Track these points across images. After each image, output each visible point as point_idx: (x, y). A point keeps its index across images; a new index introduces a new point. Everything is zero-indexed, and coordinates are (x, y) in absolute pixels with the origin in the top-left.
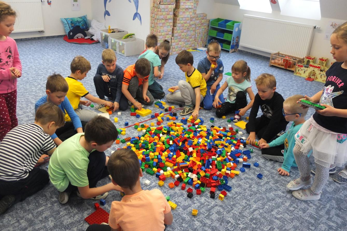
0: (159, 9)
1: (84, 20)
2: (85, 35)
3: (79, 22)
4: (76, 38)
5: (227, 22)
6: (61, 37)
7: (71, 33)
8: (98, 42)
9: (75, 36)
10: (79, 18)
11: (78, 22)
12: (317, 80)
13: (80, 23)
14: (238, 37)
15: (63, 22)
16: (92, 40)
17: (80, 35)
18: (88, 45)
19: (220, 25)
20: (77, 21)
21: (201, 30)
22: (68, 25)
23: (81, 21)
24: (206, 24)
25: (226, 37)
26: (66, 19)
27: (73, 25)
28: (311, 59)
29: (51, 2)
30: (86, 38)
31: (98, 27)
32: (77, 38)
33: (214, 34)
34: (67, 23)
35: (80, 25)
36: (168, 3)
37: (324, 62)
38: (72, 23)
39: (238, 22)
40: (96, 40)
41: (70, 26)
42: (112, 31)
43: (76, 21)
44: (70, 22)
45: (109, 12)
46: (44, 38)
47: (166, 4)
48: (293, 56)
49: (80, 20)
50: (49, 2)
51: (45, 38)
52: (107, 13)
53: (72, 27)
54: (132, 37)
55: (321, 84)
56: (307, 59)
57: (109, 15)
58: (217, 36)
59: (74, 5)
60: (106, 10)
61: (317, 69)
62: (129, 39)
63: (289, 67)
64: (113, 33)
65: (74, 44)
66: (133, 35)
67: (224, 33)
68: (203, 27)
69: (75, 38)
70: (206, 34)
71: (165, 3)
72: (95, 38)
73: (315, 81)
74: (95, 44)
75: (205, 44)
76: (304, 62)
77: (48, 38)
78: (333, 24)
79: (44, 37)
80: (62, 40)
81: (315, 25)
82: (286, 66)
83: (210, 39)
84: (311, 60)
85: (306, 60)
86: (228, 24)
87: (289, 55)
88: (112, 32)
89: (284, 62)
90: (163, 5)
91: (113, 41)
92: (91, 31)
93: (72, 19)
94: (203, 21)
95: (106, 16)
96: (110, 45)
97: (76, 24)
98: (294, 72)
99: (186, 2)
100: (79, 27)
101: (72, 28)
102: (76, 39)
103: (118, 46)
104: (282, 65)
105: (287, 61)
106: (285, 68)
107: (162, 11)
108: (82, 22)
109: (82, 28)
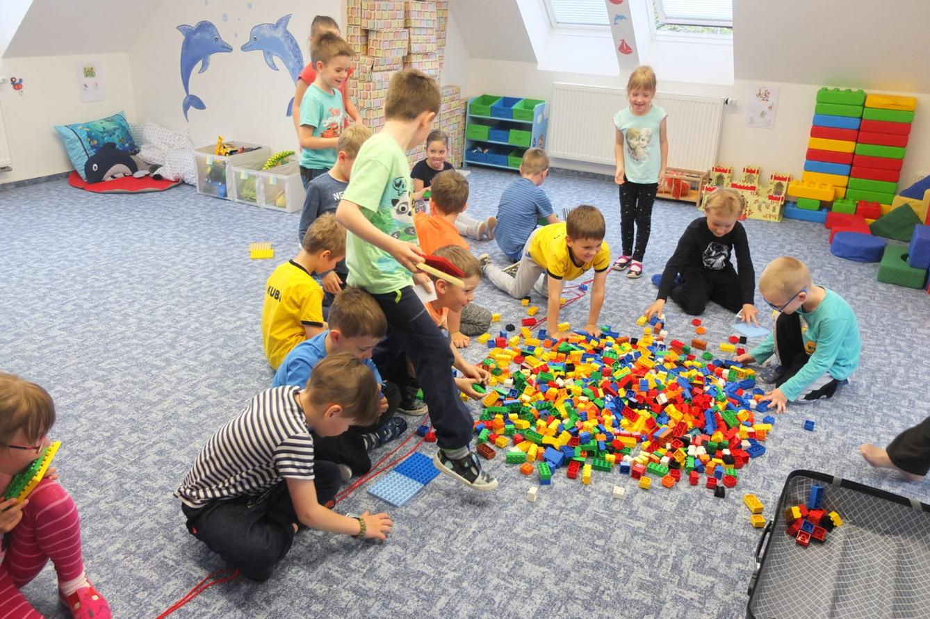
0: (371, 84)
1: (120, 125)
2: (134, 168)
3: (111, 133)
4: (110, 179)
5: (514, 103)
6: (58, 179)
7: (95, 165)
8: (180, 183)
9: (107, 174)
10: (106, 120)
11: (107, 132)
12: (751, 217)
13: (114, 134)
14: (543, 137)
15: (60, 137)
16: (159, 178)
17: (119, 170)
18: (158, 194)
19: (494, 111)
20: (105, 131)
21: (451, 127)
22: (79, 144)
23: (115, 129)
24: (460, 113)
25: (514, 138)
26: (72, 128)
27: (96, 142)
28: (725, 171)
29: (21, 80)
30: (137, 175)
31: (168, 142)
32: (113, 177)
33: (482, 133)
34: (77, 138)
35: (115, 139)
36: (388, 67)
37: (755, 175)
38: (90, 136)
39: (540, 102)
40: (172, 178)
41: (87, 145)
42: (229, 150)
43: (102, 130)
44: (84, 136)
45: (201, 99)
46: (9, 187)
47: (384, 71)
48: (683, 168)
49: (110, 126)
50: (17, 81)
51: (14, 186)
52: (194, 102)
53: (93, 147)
54: (287, 162)
55: (765, 223)
56: (718, 174)
57: (200, 105)
58: (489, 139)
59: (86, 85)
60: (191, 93)
61: (749, 191)
62: (280, 167)
63: (684, 195)
64: (234, 156)
65: (116, 196)
66: (290, 154)
67: (509, 131)
68: (454, 120)
69: (107, 178)
70: (460, 136)
71: (382, 68)
72: (166, 172)
73: (750, 219)
74: (174, 190)
75: (460, 162)
76: (711, 180)
77: (20, 184)
78: (763, 92)
79: (10, 184)
80: (65, 187)
81: (725, 98)
82: (676, 193)
83: (469, 146)
84: (725, 175)
85: (715, 175)
86: (516, 107)
87: (675, 167)
88: (231, 153)
89: (670, 185)
90: (379, 73)
91: (243, 177)
92: (145, 154)
93: (87, 125)
94: (453, 104)
95: (189, 112)
96: (234, 186)
97: (103, 138)
98: (698, 204)
99: (424, 60)
100: (113, 145)
101: (92, 153)
102: (109, 182)
103: (262, 187)
104: (666, 192)
105: (677, 181)
106: (674, 198)
107: (377, 87)
108: (117, 133)
109: (121, 149)
